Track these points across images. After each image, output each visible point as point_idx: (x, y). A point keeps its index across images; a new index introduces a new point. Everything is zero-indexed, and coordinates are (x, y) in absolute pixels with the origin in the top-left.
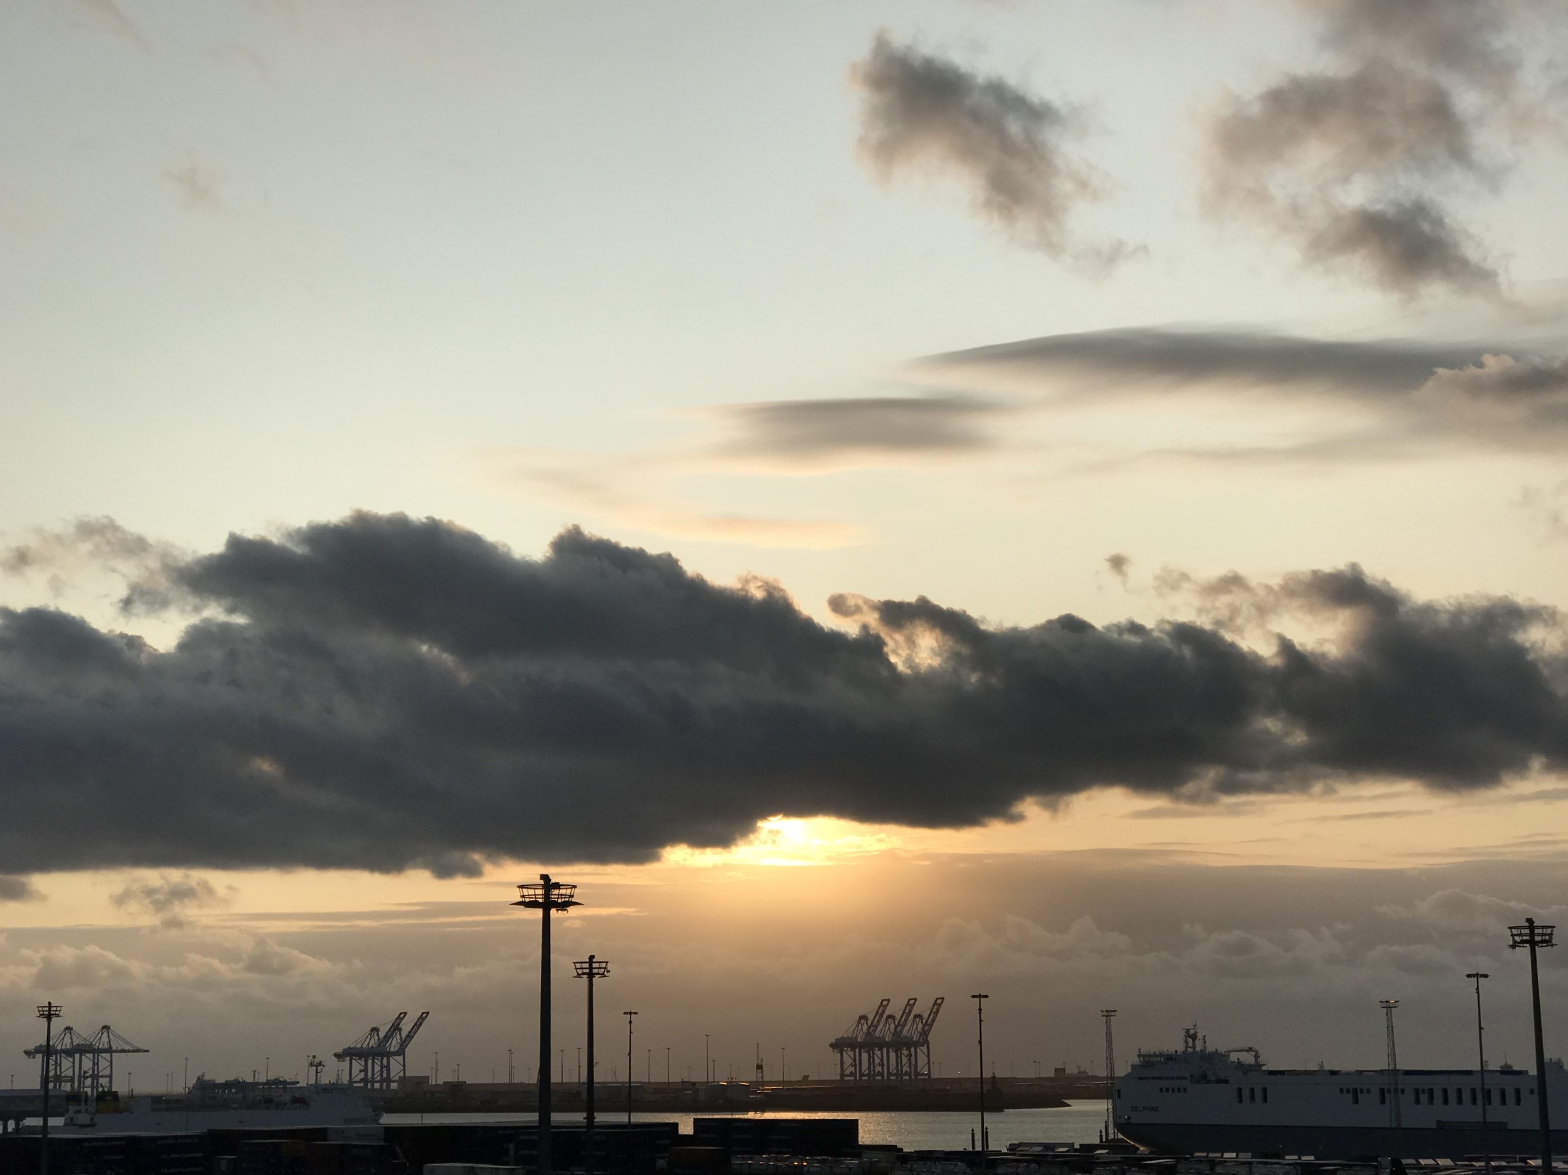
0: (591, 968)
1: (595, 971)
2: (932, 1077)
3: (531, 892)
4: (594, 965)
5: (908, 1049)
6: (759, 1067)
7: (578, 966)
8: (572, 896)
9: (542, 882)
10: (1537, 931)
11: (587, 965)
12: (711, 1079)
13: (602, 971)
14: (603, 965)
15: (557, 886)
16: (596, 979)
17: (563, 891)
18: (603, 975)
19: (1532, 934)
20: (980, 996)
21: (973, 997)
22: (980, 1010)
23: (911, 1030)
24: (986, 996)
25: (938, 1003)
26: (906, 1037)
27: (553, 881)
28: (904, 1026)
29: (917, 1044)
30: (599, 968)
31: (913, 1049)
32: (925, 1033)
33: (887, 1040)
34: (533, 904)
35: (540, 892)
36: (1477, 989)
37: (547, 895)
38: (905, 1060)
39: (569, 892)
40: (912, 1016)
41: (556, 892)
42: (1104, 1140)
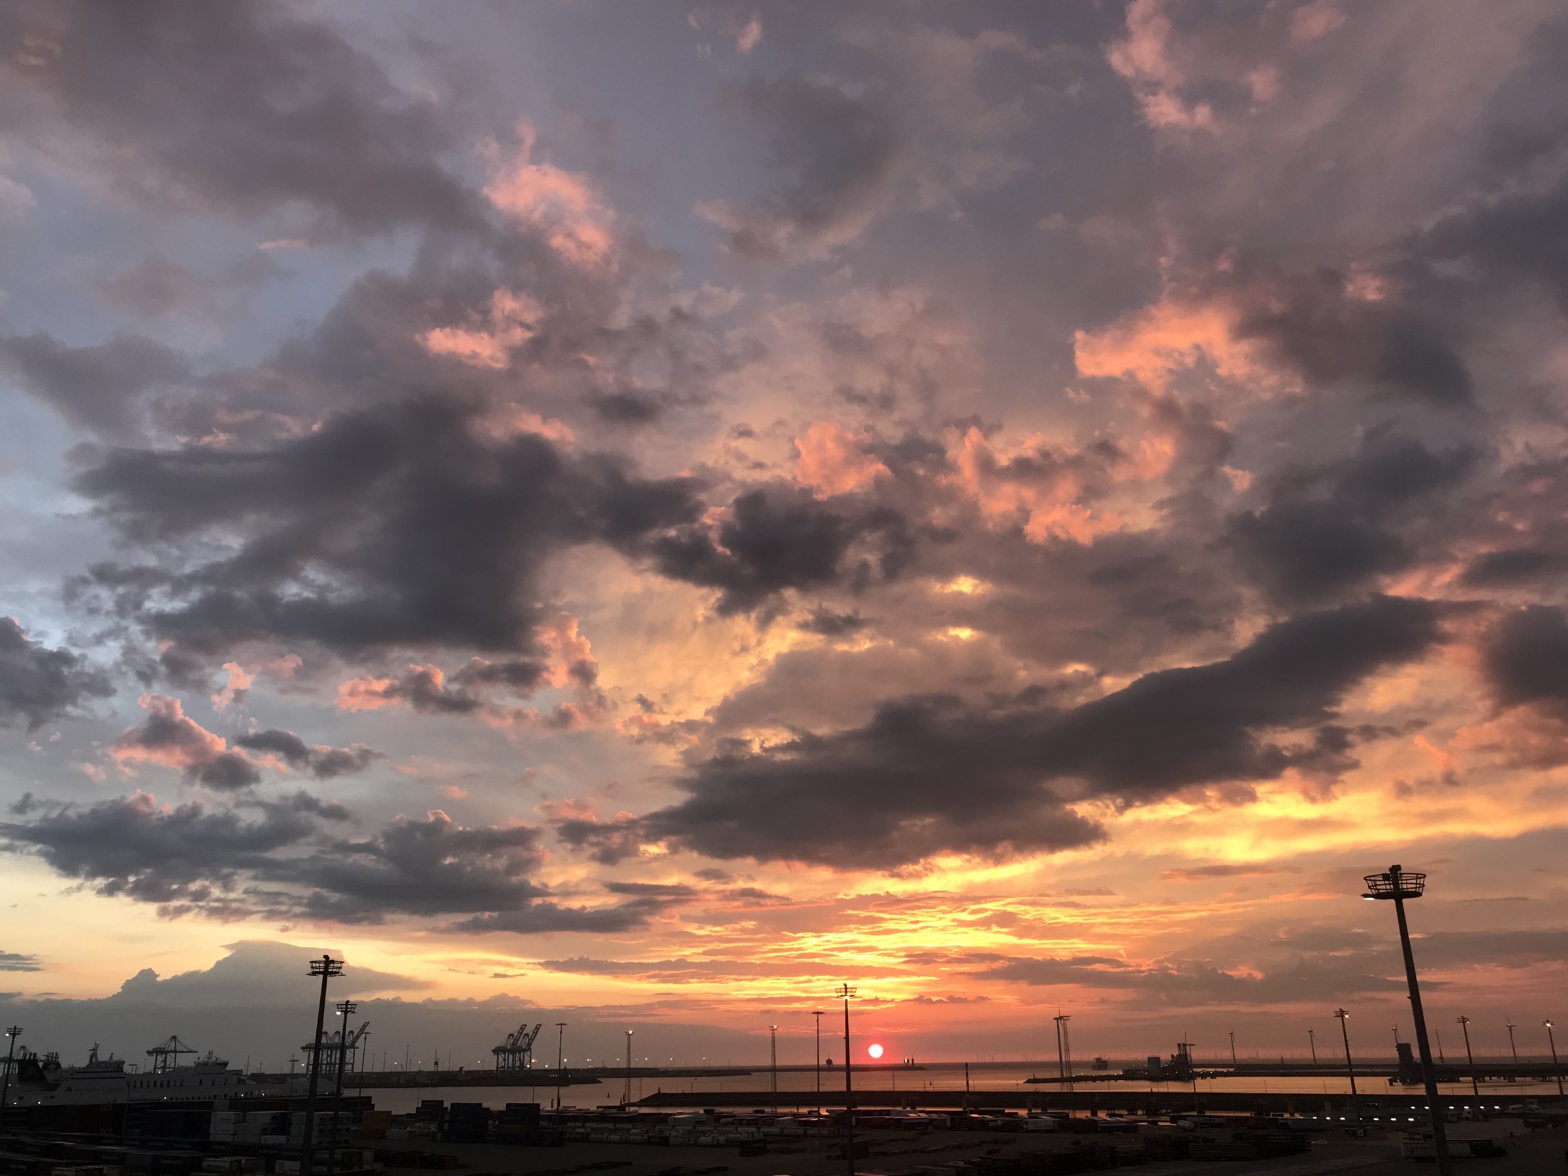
0: (347, 1008)
1: (348, 1010)
2: (532, 1068)
3: (317, 965)
4: (349, 1006)
5: (520, 1053)
6: (436, 1063)
7: (339, 1006)
8: (340, 968)
9: (324, 960)
10: (848, 990)
11: (344, 1006)
12: (408, 1070)
13: (353, 1010)
14: (354, 1006)
15: (333, 962)
16: (349, 1015)
17: (336, 965)
18: (353, 1012)
19: (846, 992)
20: (561, 1024)
21: (558, 1024)
22: (561, 1032)
23: (522, 1042)
24: (565, 1024)
25: (537, 1028)
26: (519, 1046)
27: (330, 959)
28: (518, 1040)
29: (525, 1051)
30: (351, 1008)
31: (522, 1053)
32: (529, 1045)
33: (508, 1048)
34: (320, 973)
35: (322, 965)
36: (818, 1020)
37: (326, 967)
38: (517, 1059)
39: (339, 965)
40: (523, 1034)
41: (332, 965)
42: (623, 1103)
